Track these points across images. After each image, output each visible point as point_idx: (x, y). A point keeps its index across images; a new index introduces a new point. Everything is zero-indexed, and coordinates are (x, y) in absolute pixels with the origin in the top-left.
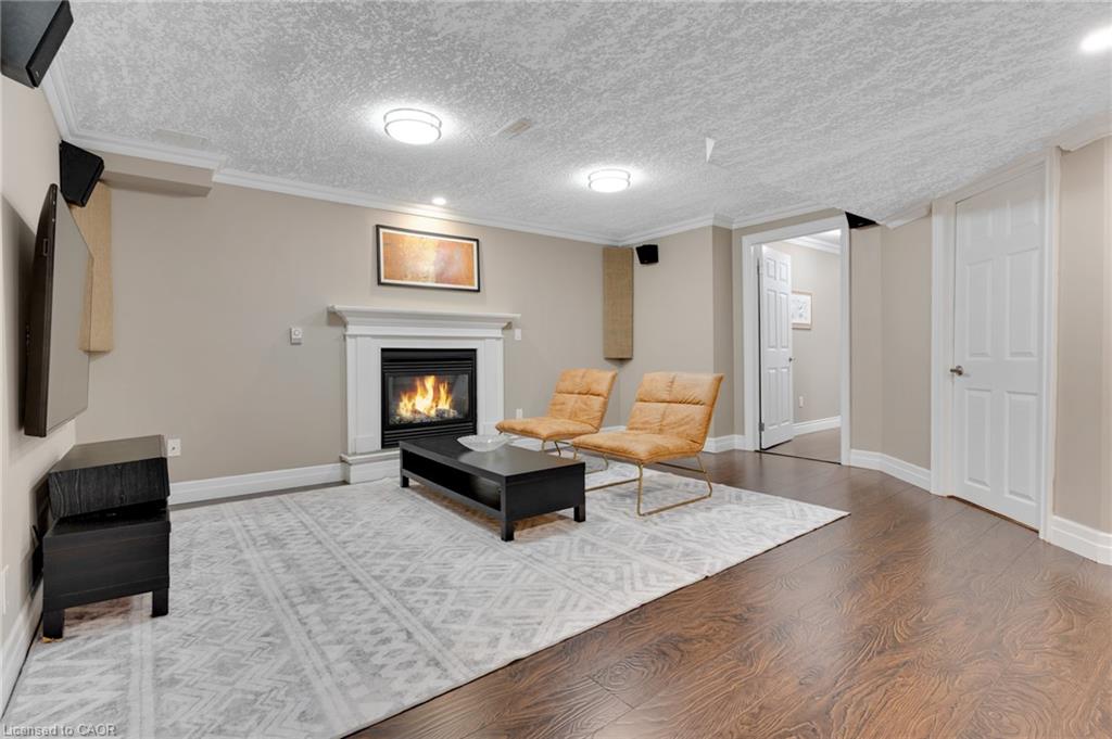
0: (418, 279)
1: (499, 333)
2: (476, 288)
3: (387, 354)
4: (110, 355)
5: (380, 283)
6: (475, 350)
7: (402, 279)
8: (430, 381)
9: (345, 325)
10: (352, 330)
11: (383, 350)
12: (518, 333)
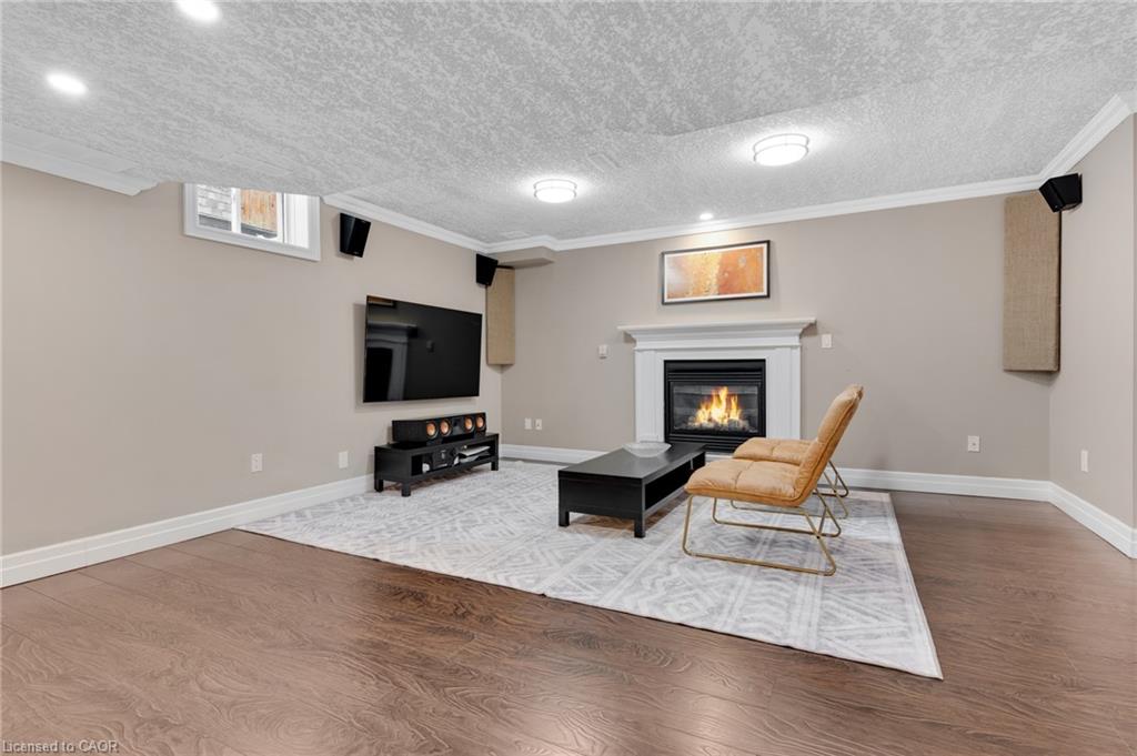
0: (699, 294)
1: (795, 341)
2: (765, 293)
3: (671, 366)
4: (512, 368)
5: (663, 303)
6: (764, 361)
7: (684, 297)
8: (723, 392)
9: (634, 341)
10: (640, 345)
11: (666, 362)
12: (826, 340)
